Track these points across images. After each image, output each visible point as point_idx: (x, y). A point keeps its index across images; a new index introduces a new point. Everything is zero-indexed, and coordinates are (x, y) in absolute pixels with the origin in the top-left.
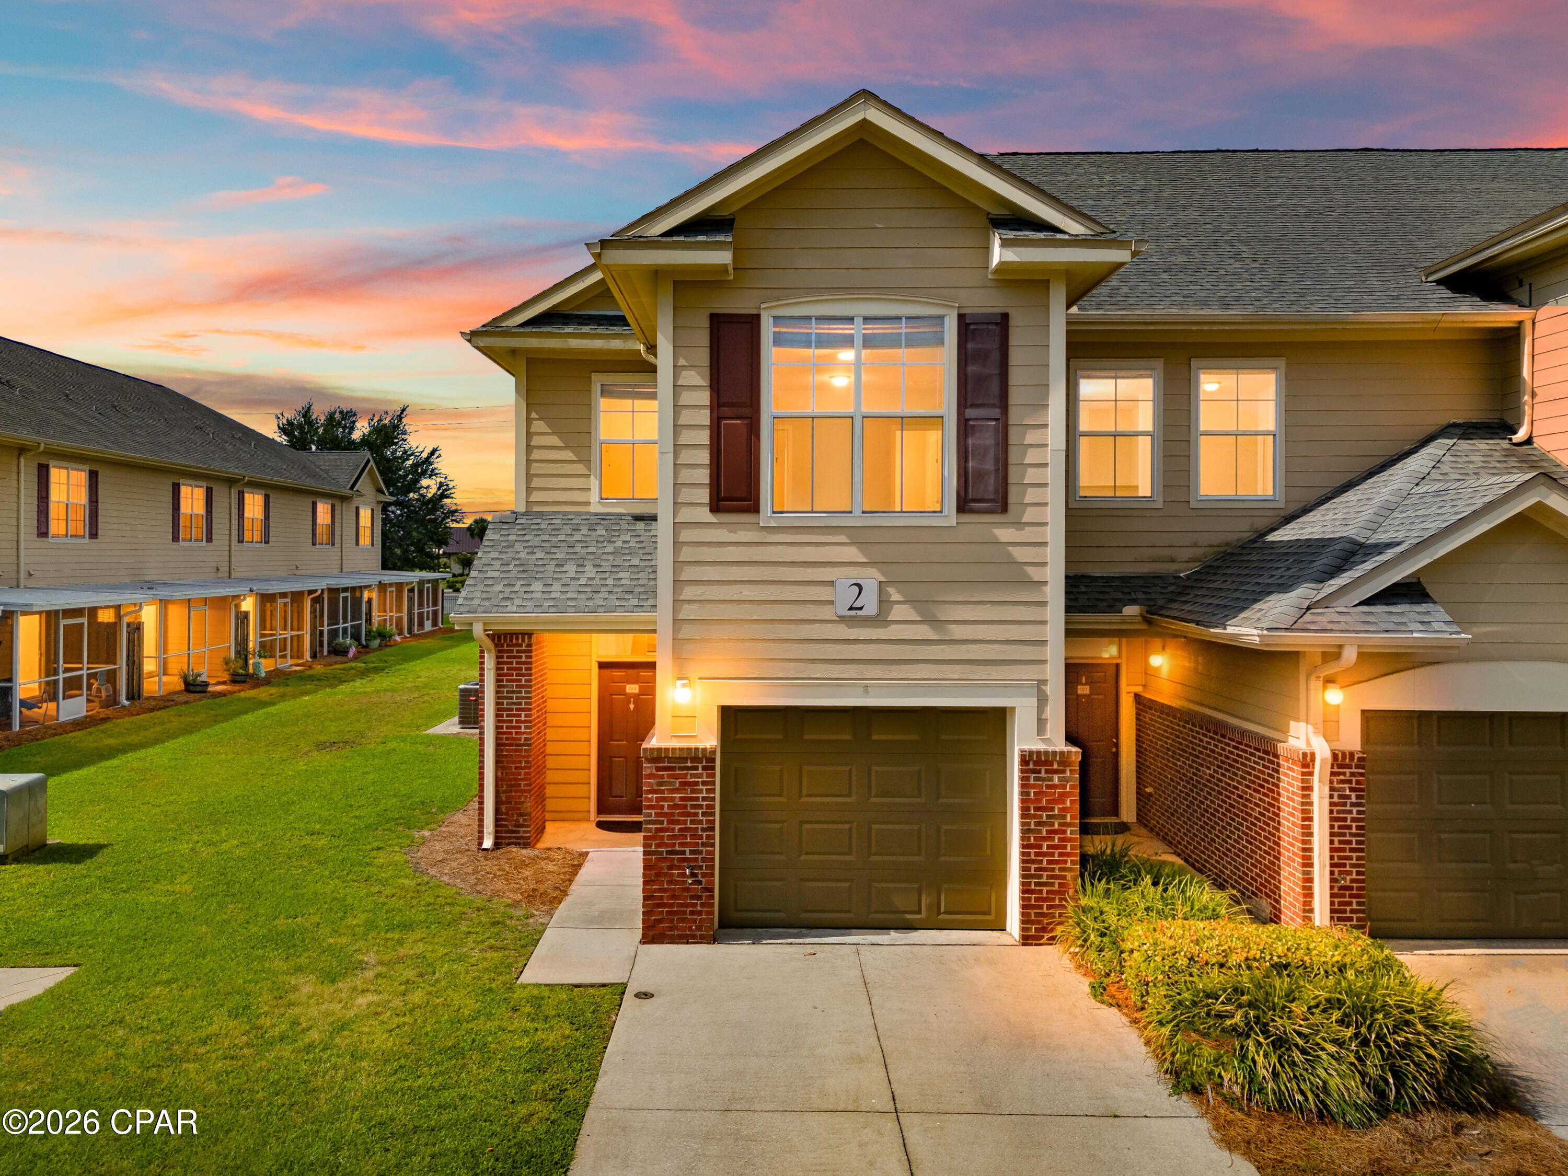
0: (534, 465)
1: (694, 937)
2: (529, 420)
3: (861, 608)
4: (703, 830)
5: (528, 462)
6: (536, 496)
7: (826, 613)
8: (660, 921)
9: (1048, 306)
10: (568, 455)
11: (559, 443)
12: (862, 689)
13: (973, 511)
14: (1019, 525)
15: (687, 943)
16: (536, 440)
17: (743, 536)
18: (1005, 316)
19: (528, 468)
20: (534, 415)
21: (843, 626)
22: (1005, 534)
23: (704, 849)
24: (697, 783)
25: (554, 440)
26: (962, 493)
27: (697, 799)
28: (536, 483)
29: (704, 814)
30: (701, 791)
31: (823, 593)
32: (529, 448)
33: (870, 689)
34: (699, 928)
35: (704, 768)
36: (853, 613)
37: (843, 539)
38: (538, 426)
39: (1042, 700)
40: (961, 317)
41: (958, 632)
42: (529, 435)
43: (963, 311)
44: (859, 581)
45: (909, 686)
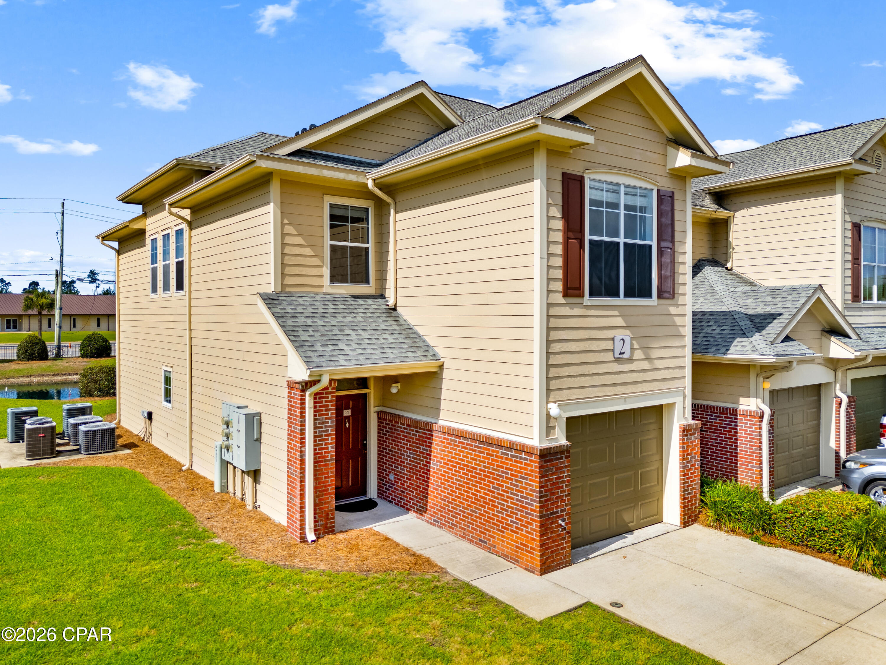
0: (286, 257)
1: (562, 563)
2: (283, 224)
3: (623, 353)
4: (566, 496)
5: (283, 255)
6: (289, 280)
7: (609, 357)
8: (547, 559)
9: (685, 190)
10: (308, 251)
11: (303, 242)
12: (623, 400)
13: (664, 298)
14: (677, 305)
15: (560, 569)
16: (288, 240)
17: (577, 311)
18: (673, 193)
19: (282, 260)
20: (286, 221)
21: (616, 364)
22: (673, 310)
23: (566, 508)
24: (562, 467)
25: (299, 240)
26: (660, 287)
27: (562, 477)
28: (288, 270)
29: (566, 486)
30: (564, 472)
31: (608, 345)
32: (283, 245)
33: (627, 399)
34: (565, 558)
35: (566, 457)
36: (621, 356)
37: (616, 313)
38: (289, 229)
39: (685, 397)
40: (658, 191)
41: (659, 364)
42: (283, 235)
43: (660, 188)
44: (623, 338)
45: (641, 396)
